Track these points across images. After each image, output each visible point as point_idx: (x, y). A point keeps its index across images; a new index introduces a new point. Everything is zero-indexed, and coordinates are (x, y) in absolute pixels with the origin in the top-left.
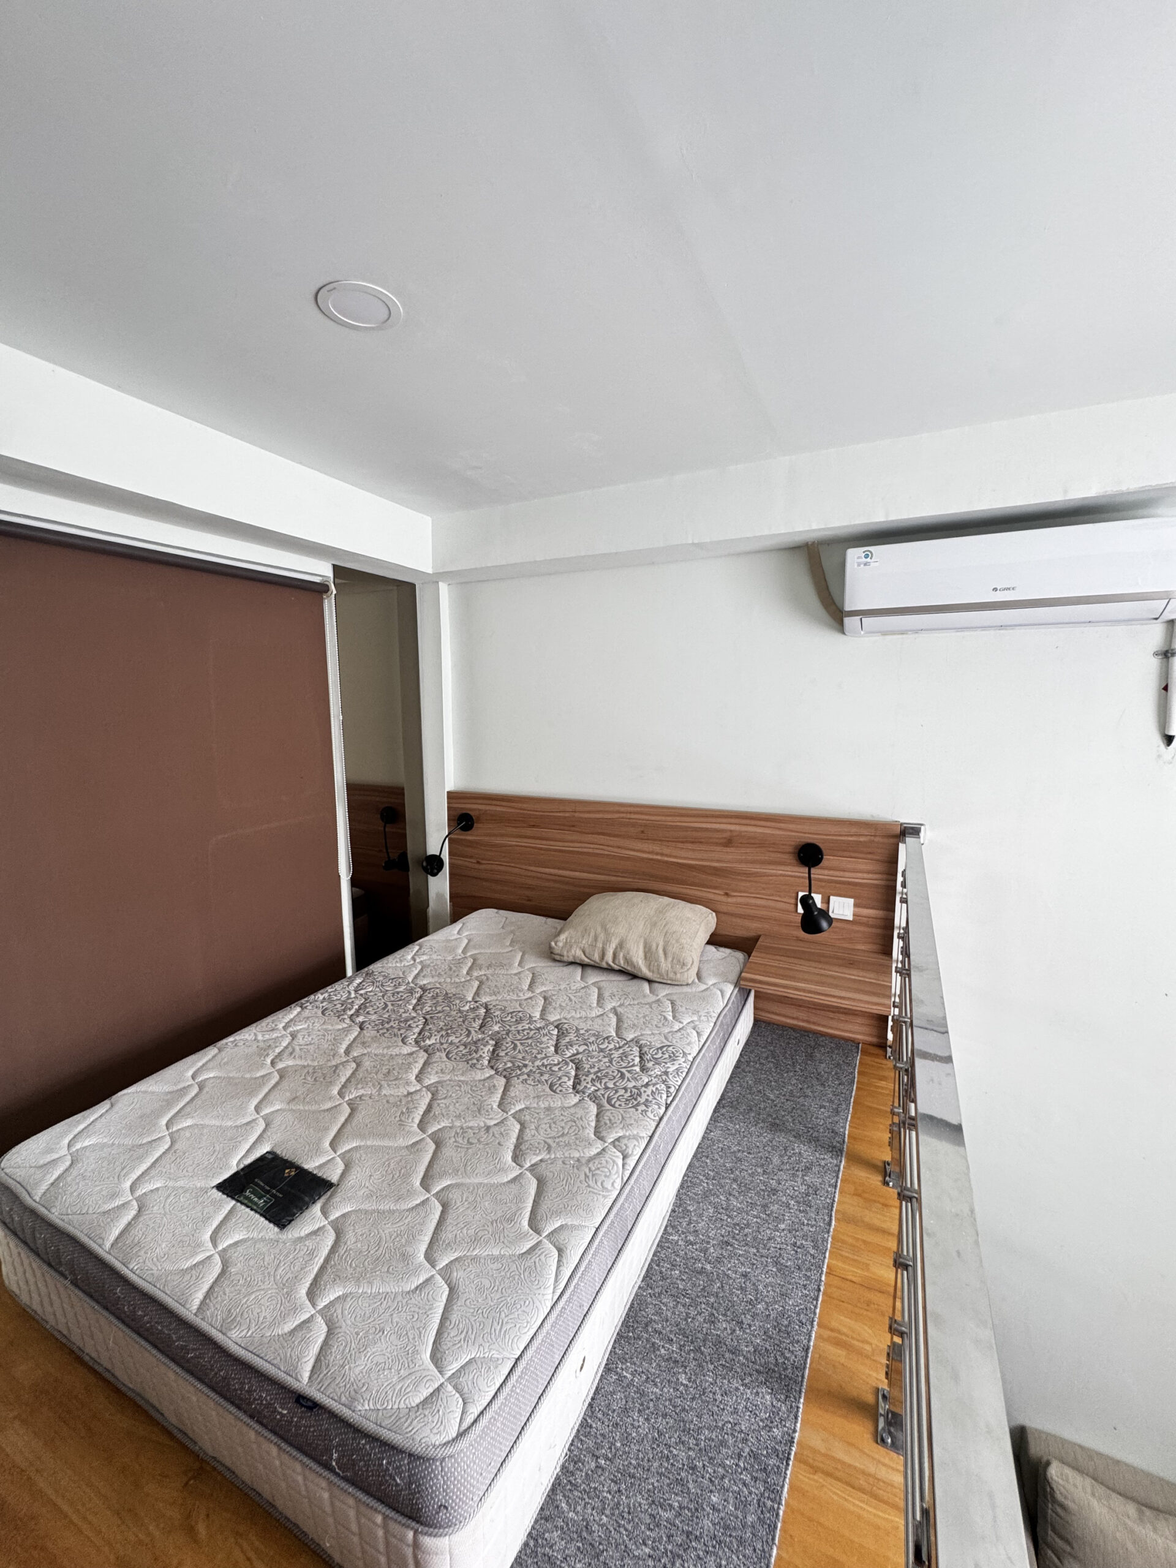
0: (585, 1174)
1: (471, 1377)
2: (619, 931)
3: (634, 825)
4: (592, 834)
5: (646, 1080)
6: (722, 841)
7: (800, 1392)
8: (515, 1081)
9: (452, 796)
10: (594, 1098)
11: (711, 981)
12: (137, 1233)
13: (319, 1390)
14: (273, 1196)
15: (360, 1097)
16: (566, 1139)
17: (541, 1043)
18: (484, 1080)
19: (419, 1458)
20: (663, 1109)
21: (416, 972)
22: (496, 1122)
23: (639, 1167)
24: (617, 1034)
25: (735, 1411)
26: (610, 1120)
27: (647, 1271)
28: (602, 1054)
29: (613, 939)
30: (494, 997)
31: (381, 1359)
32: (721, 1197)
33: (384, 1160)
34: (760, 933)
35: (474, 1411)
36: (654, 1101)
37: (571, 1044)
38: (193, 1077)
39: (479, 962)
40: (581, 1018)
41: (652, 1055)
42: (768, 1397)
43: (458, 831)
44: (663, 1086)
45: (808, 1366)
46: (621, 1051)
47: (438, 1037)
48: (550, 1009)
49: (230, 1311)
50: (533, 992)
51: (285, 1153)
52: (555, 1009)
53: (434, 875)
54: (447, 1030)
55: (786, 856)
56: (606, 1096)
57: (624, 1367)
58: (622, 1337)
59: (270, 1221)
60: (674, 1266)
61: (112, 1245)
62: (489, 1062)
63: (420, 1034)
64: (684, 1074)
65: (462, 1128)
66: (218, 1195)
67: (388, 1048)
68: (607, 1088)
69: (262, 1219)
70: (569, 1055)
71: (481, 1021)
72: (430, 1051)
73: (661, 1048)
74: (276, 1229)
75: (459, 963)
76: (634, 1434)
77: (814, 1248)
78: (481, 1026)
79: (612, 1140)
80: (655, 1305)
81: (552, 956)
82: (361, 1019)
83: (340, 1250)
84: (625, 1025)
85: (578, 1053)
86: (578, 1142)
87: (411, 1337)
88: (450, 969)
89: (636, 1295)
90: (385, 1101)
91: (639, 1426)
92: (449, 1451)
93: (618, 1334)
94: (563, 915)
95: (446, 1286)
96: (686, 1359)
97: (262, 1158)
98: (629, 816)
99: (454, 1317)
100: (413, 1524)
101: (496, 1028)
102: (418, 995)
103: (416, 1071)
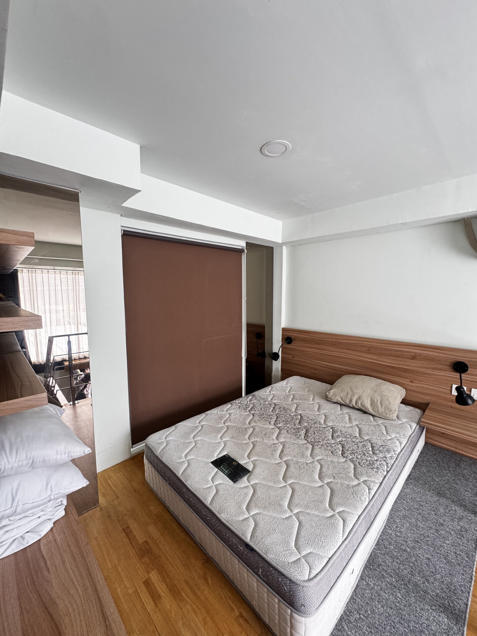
0: (352, 492)
1: (312, 559)
2: (359, 392)
3: (364, 346)
4: (345, 349)
5: (376, 458)
6: (411, 357)
7: (464, 624)
8: (316, 447)
9: (284, 330)
10: (352, 461)
11: (404, 420)
12: (189, 471)
13: (254, 544)
14: (230, 470)
15: (256, 441)
16: (341, 475)
17: (326, 434)
18: (303, 444)
19: (294, 582)
20: (385, 473)
21: (271, 397)
22: (310, 462)
23: (376, 496)
24: (359, 436)
25: (428, 619)
26: (361, 472)
27: (377, 542)
28: (353, 443)
29: (356, 395)
30: (303, 412)
31: (276, 541)
32: (413, 520)
33: (268, 467)
34: (429, 402)
35: (314, 573)
36: (381, 468)
37: (338, 436)
38: (199, 423)
39: (295, 397)
40: (342, 426)
41: (378, 448)
42: (446, 620)
43: (286, 344)
44: (385, 462)
45: (468, 613)
46: (362, 443)
47: (283, 424)
48: (328, 420)
49: (221, 507)
50: (320, 412)
51: (233, 456)
52: (330, 421)
53: (276, 360)
54: (286, 422)
55: (446, 367)
56: (358, 461)
57: (369, 580)
58: (367, 567)
59: (230, 479)
60: (390, 544)
61: (181, 474)
62: (304, 437)
63: (275, 421)
64: (395, 460)
65: (296, 461)
66: (212, 465)
67: (264, 425)
68: (357, 458)
69: (227, 478)
70: (338, 441)
71: (299, 421)
72: (280, 429)
73: (382, 446)
74: (232, 483)
75: (288, 396)
76: (376, 611)
77: (467, 557)
78: (300, 423)
79: (362, 480)
80: (382, 558)
81: (327, 399)
82: (253, 412)
83: (256, 496)
84: (363, 433)
85: (342, 441)
86: (347, 478)
87: (286, 536)
88: (285, 398)
89: (373, 551)
90: (265, 444)
91: (379, 608)
92: (306, 584)
93: (365, 565)
94: (331, 383)
95: (297, 521)
96: (400, 587)
97: (224, 456)
98: (362, 342)
99: (302, 533)
100: (291, 607)
101: (306, 424)
102: (273, 406)
103: (276, 436)
